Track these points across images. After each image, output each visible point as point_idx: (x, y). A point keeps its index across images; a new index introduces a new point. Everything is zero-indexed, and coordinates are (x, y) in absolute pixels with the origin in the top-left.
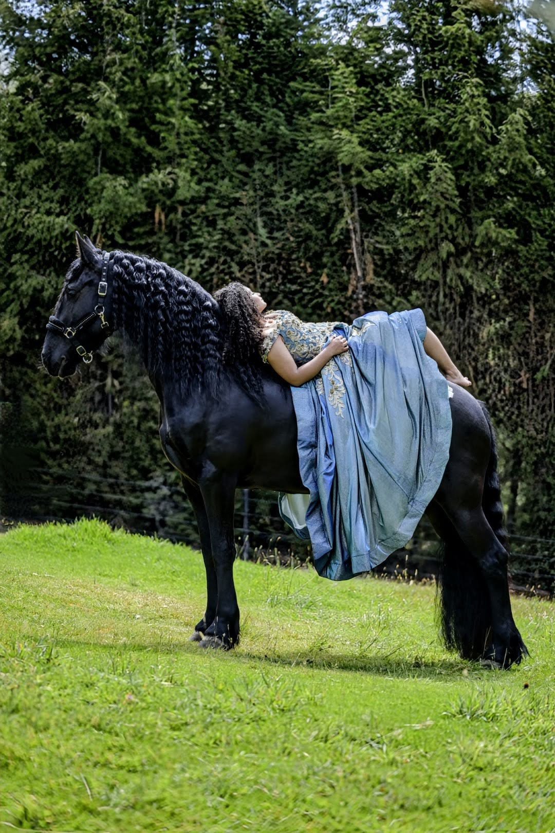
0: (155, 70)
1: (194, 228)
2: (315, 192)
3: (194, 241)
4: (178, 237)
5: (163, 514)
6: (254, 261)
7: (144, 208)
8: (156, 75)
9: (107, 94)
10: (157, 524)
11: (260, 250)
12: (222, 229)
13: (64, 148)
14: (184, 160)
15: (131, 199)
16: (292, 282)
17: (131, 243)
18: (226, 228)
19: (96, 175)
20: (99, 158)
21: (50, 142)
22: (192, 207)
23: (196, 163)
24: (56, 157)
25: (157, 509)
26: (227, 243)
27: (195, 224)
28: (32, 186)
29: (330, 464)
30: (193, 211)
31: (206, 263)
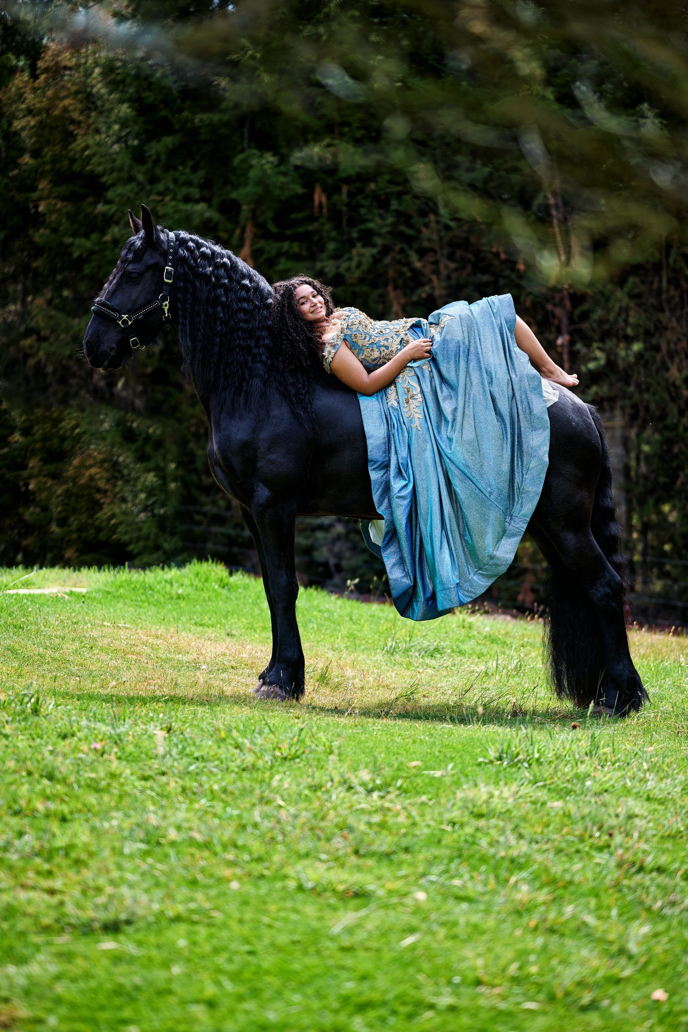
0: (309, 21)
1: (363, 211)
2: (506, 162)
3: (362, 227)
4: (344, 222)
5: (339, 556)
6: (437, 248)
7: (299, 190)
8: (309, 27)
9: (250, 53)
10: (332, 569)
11: (443, 234)
12: (397, 211)
13: (201, 121)
14: (346, 129)
15: (282, 179)
16: (484, 271)
17: (288, 232)
18: (401, 208)
19: (242, 151)
20: (246, 130)
21: (185, 114)
22: (358, 185)
23: (362, 132)
24: (194, 132)
25: (331, 551)
26: (403, 228)
27: (363, 206)
28: (167, 168)
29: (406, 486)
30: (361, 191)
31: (380, 253)
